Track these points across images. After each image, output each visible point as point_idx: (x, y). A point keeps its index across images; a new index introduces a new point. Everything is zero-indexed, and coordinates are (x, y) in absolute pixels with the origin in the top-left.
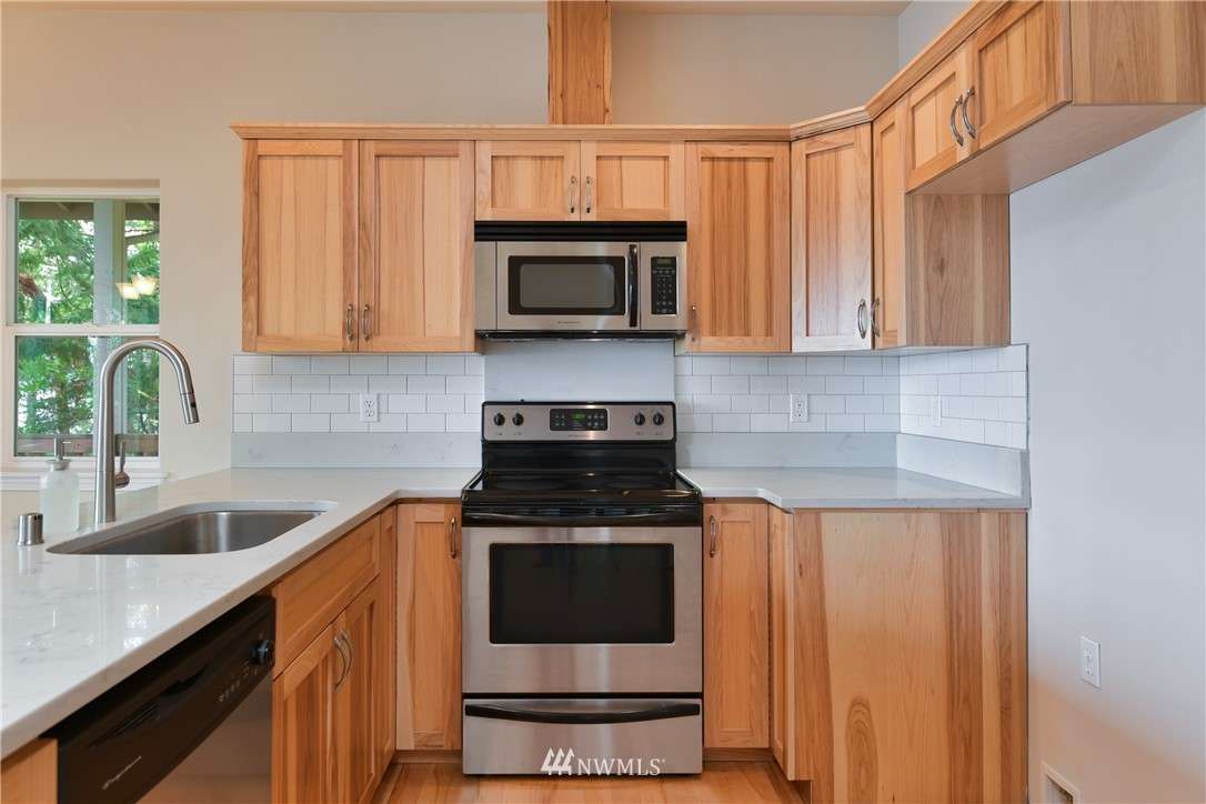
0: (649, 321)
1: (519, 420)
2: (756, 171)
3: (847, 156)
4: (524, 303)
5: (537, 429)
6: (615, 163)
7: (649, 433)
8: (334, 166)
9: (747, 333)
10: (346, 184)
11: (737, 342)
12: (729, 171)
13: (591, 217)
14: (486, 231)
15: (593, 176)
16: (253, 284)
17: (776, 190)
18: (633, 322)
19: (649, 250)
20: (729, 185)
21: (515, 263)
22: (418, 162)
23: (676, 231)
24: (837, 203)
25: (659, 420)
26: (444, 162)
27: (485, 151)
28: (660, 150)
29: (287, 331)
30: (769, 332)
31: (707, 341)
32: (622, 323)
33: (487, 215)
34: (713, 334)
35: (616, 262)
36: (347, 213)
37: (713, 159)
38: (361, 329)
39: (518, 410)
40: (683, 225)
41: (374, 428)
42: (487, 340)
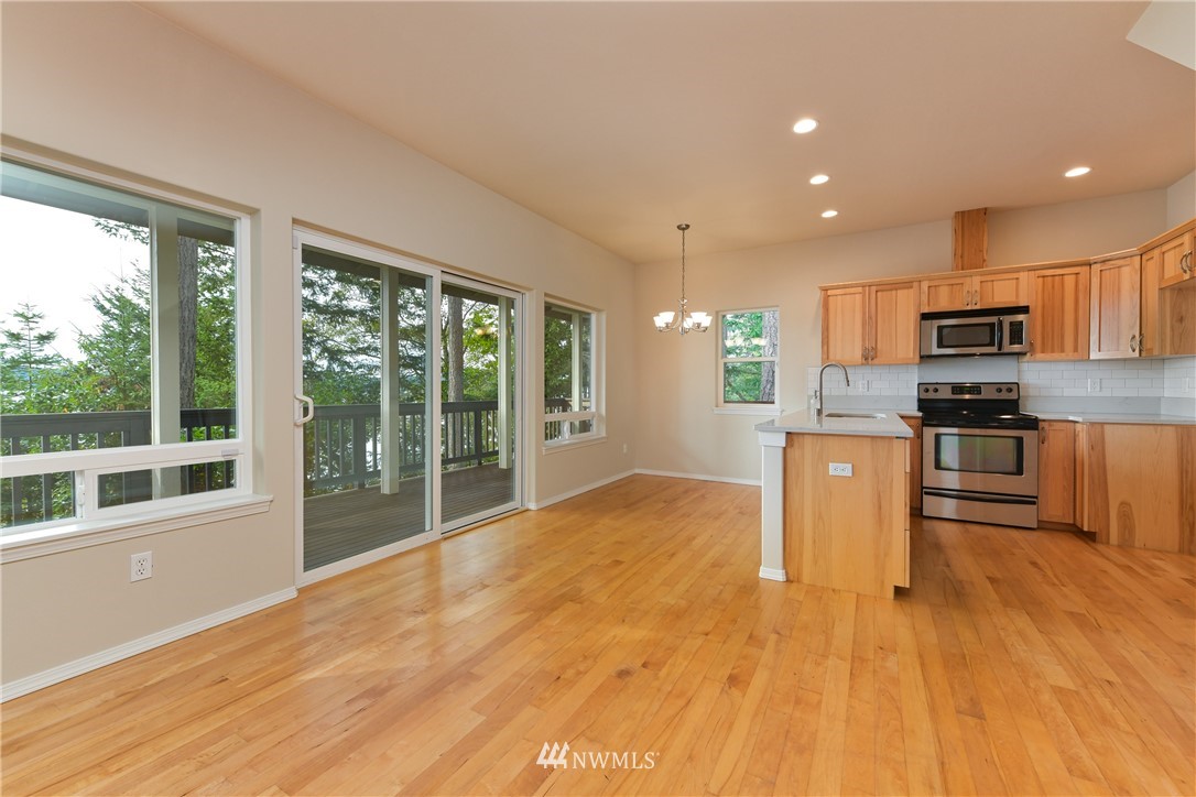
0: (1007, 348)
1: (936, 390)
2: (1069, 281)
4: (945, 344)
5: (946, 394)
6: (990, 284)
7: (1004, 396)
8: (858, 297)
9: (1063, 351)
10: (864, 307)
11: (1056, 355)
12: (1053, 282)
13: (978, 307)
14: (925, 317)
15: (978, 289)
16: (826, 341)
17: (1081, 287)
18: (1000, 349)
19: (1007, 319)
20: (1053, 287)
21: (940, 329)
22: (894, 292)
23: (1025, 310)
24: (1119, 291)
25: (1010, 390)
26: (906, 291)
27: (925, 285)
28: (1015, 275)
29: (839, 357)
30: (1076, 350)
31: (1039, 356)
32: (994, 349)
33: (926, 310)
34: (1043, 352)
35: (992, 325)
36: (864, 313)
37: (1044, 277)
38: (869, 357)
39: (936, 387)
40: (1028, 307)
41: (868, 394)
42: (926, 358)
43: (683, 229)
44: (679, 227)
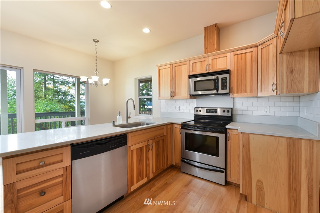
0: (221, 91)
1: (200, 111)
2: (249, 55)
3: (271, 46)
4: (197, 89)
5: (203, 113)
6: (216, 59)
7: (226, 114)
8: (169, 69)
9: (246, 92)
10: (171, 72)
11: (243, 95)
12: (241, 57)
13: (210, 71)
14: (191, 77)
15: (211, 63)
17: (254, 59)
18: (217, 92)
19: (221, 77)
20: (242, 60)
21: (195, 82)
22: (181, 66)
23: (227, 72)
24: (268, 59)
25: (229, 111)
26: (185, 65)
27: (192, 62)
28: (225, 55)
29: (164, 96)
30: (251, 92)
31: (235, 95)
32: (215, 92)
33: (192, 74)
34: (237, 93)
35: (214, 80)
37: (237, 55)
38: (173, 95)
39: (200, 109)
40: (229, 70)
41: (179, 111)
42: (192, 96)
43: (96, 42)
44: (94, 40)
